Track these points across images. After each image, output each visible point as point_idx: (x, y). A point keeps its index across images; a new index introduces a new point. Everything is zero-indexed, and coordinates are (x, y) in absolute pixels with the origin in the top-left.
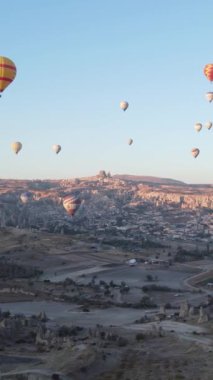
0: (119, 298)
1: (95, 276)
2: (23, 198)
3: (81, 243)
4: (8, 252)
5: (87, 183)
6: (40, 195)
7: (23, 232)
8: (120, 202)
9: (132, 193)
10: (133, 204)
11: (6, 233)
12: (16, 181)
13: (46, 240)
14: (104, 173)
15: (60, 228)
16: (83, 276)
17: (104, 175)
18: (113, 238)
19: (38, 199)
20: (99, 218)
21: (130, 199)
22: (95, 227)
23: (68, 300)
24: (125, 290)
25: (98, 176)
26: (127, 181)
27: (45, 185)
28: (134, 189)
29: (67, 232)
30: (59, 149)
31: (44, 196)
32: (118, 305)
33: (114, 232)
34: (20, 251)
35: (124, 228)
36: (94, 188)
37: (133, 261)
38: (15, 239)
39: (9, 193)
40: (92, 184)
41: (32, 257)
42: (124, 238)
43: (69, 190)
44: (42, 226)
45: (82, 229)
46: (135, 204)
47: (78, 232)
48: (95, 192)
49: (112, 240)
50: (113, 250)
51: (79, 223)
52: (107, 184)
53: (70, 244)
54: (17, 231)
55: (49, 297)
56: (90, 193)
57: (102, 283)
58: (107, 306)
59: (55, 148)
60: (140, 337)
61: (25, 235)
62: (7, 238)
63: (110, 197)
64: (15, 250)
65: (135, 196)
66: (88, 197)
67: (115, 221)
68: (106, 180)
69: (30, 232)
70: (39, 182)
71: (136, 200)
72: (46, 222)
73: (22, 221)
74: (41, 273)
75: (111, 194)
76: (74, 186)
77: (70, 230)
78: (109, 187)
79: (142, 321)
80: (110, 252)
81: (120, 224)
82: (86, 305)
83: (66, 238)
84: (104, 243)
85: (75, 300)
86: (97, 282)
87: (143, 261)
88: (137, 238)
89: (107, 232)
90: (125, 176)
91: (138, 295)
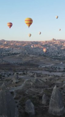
0: (58, 70)
1: (52, 66)
2: (32, 46)
3: (48, 59)
4: (30, 61)
5: (49, 42)
6: (35, 46)
7: (33, 56)
8: (59, 48)
9: (62, 45)
10: (62, 48)
11: (28, 56)
12: (28, 42)
13: (39, 58)
14: (54, 39)
15: (42, 55)
16: (49, 66)
17: (54, 40)
18: (56, 57)
19: (35, 47)
20: (52, 52)
21: (61, 47)
22: (52, 55)
23: (46, 71)
24: (59, 69)
25: (52, 40)
26: (61, 42)
27: (36, 43)
28: (63, 44)
29: (44, 56)
30: (40, 33)
31: (37, 46)
32: (58, 72)
33: (57, 56)
34: (33, 60)
35: (60, 55)
36: (51, 44)
37: (62, 63)
38: (31, 58)
39: (27, 45)
40: (50, 43)
41: (36, 62)
42: (59, 58)
43: (44, 44)
44: (37, 54)
45: (48, 55)
46: (63, 48)
47: (47, 56)
48: (51, 45)
49: (56, 58)
50: (57, 60)
51: (47, 54)
52: (55, 42)
53: (45, 59)
54: (31, 56)
55: (42, 70)
56: (50, 45)
57: (54, 67)
58: (55, 72)
59: (39, 33)
60: (62, 76)
61: (33, 57)
62: (29, 57)
63: (56, 46)
64: (31, 60)
65: (63, 46)
66: (49, 46)
67: (57, 53)
68: (54, 41)
69: (34, 56)
70: (35, 42)
71: (63, 47)
72: (38, 54)
73: (32, 53)
74: (39, 65)
75: (56, 45)
76: (45, 43)
77: (45, 55)
78: (56, 43)
79: (63, 74)
80: (56, 61)
81: (59, 54)
82: (51, 72)
83: (44, 57)
84: (54, 59)
85: (48, 71)
86: (53, 67)
87: (64, 63)
88: (63, 58)
89: (55, 56)
90: (60, 40)
91: (62, 70)
